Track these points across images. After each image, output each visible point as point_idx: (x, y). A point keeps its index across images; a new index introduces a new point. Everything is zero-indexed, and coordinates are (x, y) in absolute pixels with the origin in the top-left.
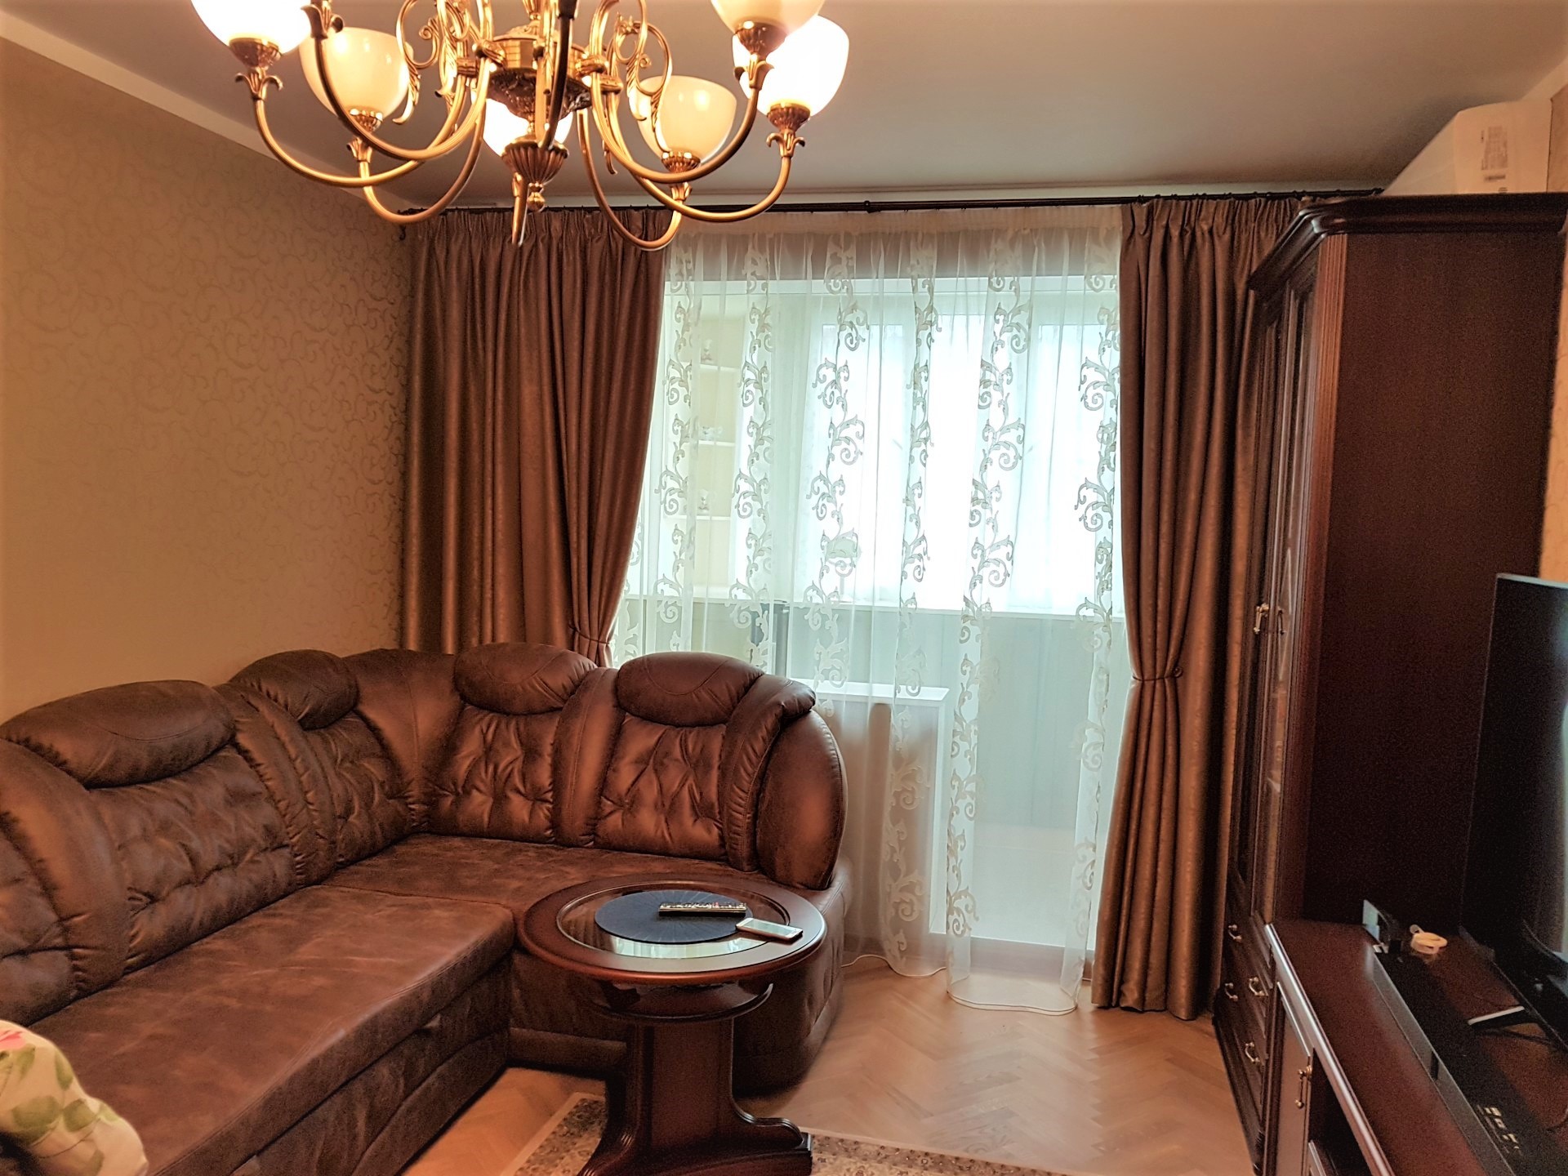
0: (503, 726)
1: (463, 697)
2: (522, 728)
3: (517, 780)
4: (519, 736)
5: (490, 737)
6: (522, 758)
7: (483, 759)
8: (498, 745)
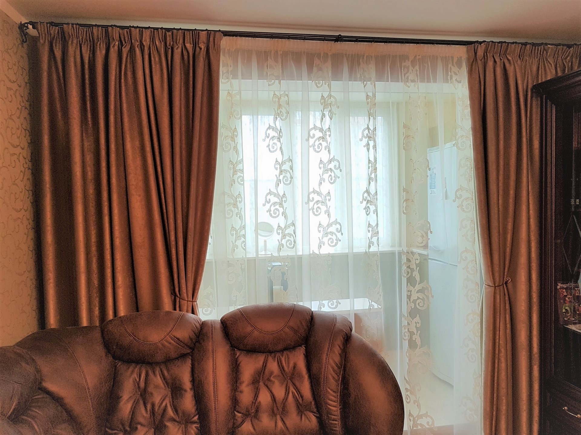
0: (150, 373)
1: (115, 357)
2: (166, 373)
3: (170, 412)
4: (164, 379)
5: (142, 385)
6: (170, 394)
7: (141, 402)
8: (150, 389)
